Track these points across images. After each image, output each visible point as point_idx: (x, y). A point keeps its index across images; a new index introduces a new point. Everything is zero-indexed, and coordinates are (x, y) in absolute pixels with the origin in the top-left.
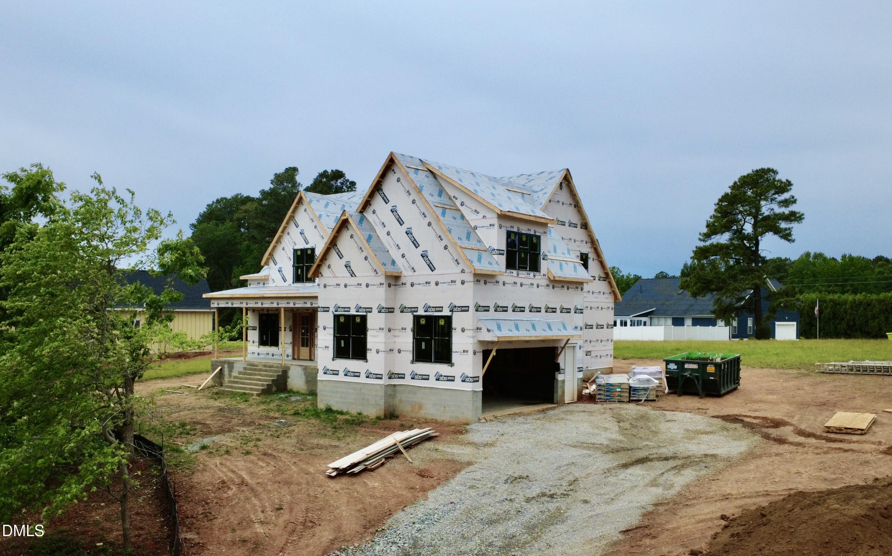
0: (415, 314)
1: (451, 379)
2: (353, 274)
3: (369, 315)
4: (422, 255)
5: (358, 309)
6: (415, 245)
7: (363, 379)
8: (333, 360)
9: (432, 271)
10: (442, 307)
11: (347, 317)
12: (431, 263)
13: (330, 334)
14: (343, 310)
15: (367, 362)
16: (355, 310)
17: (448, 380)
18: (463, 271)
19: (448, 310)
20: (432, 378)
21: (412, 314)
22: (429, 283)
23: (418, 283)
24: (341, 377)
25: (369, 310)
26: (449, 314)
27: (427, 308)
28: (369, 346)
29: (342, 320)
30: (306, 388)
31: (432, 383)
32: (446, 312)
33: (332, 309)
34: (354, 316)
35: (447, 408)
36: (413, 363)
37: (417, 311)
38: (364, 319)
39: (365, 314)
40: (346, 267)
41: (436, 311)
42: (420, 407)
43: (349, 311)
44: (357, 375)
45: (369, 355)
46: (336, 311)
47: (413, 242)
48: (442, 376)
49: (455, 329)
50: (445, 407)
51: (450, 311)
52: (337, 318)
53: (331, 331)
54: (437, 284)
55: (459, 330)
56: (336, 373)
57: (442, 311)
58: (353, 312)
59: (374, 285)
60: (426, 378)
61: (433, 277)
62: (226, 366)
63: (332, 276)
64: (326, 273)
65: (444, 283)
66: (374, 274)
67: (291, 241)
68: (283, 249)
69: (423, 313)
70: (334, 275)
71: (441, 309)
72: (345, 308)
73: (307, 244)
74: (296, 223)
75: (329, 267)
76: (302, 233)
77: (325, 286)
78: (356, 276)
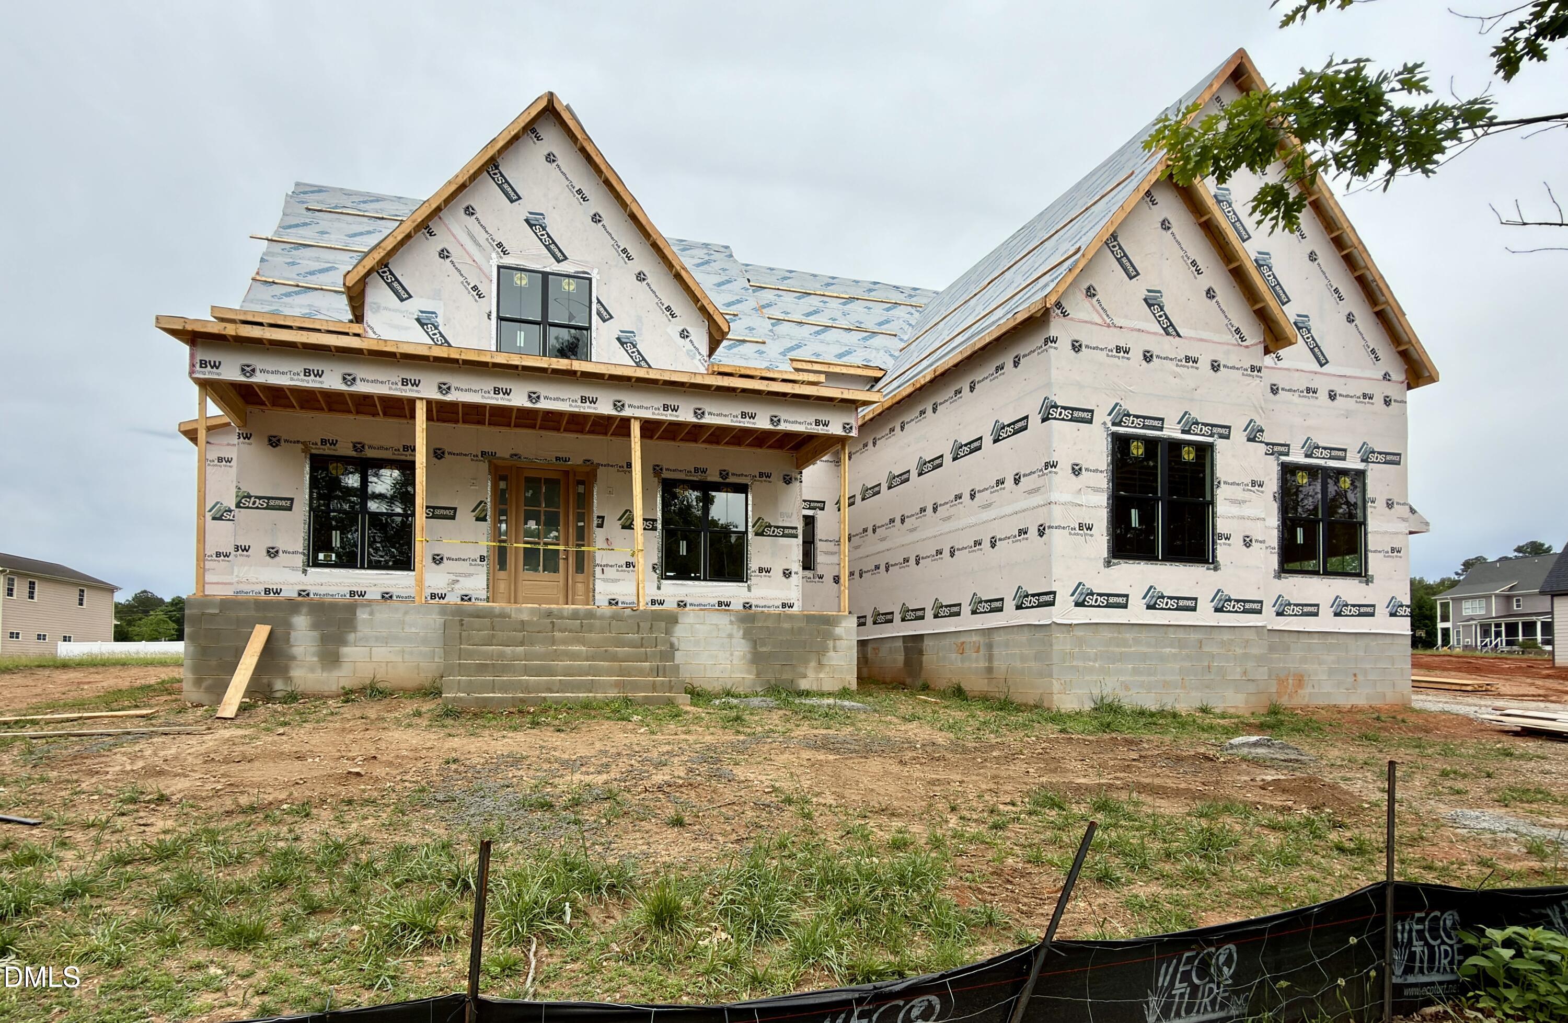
0: (1284, 458)
1: (1366, 611)
2: (1170, 329)
3: (1220, 444)
4: (1296, 324)
5: (1189, 425)
6: (1278, 296)
7: (1205, 615)
8: (1108, 564)
9: (1322, 365)
10: (1345, 450)
11: (1151, 444)
12: (1317, 347)
13: (1096, 490)
14: (1138, 422)
15: (1216, 569)
16: (1179, 426)
17: (1360, 615)
18: (1386, 377)
19: (1358, 457)
20: (1326, 611)
21: (1278, 459)
22: (1315, 392)
23: (1288, 388)
24: (1137, 613)
25: (1221, 431)
26: (1361, 466)
27: (1311, 449)
28: (1222, 526)
29: (1137, 450)
30: (750, 675)
31: (1326, 622)
32: (1353, 463)
33: (1102, 417)
34: (1176, 444)
35: (1360, 678)
36: (1279, 577)
37: (1287, 454)
38: (1204, 451)
39: (1210, 440)
40: (1150, 306)
41: (1332, 458)
42: (1300, 681)
43: (1160, 429)
44: (1188, 605)
45: (1222, 551)
46: (1114, 424)
47: (1273, 288)
48: (1347, 605)
49: (1373, 502)
50: (1355, 675)
51: (1362, 461)
52: (1120, 444)
53: (1103, 481)
54: (1332, 396)
55: (1381, 503)
56: (1119, 601)
57: (1343, 459)
58: (1172, 431)
60: (1311, 610)
61: (1323, 380)
62: (301, 622)
63: (1100, 321)
64: (1080, 308)
65: (1347, 396)
66: (1234, 339)
67: (482, 237)
68: (444, 254)
69: (1301, 459)
70: (1108, 321)
71: (1340, 453)
72: (1145, 418)
73: (558, 261)
74: (506, 186)
75: (1090, 292)
76: (534, 223)
77: (1076, 347)
78: (1179, 335)
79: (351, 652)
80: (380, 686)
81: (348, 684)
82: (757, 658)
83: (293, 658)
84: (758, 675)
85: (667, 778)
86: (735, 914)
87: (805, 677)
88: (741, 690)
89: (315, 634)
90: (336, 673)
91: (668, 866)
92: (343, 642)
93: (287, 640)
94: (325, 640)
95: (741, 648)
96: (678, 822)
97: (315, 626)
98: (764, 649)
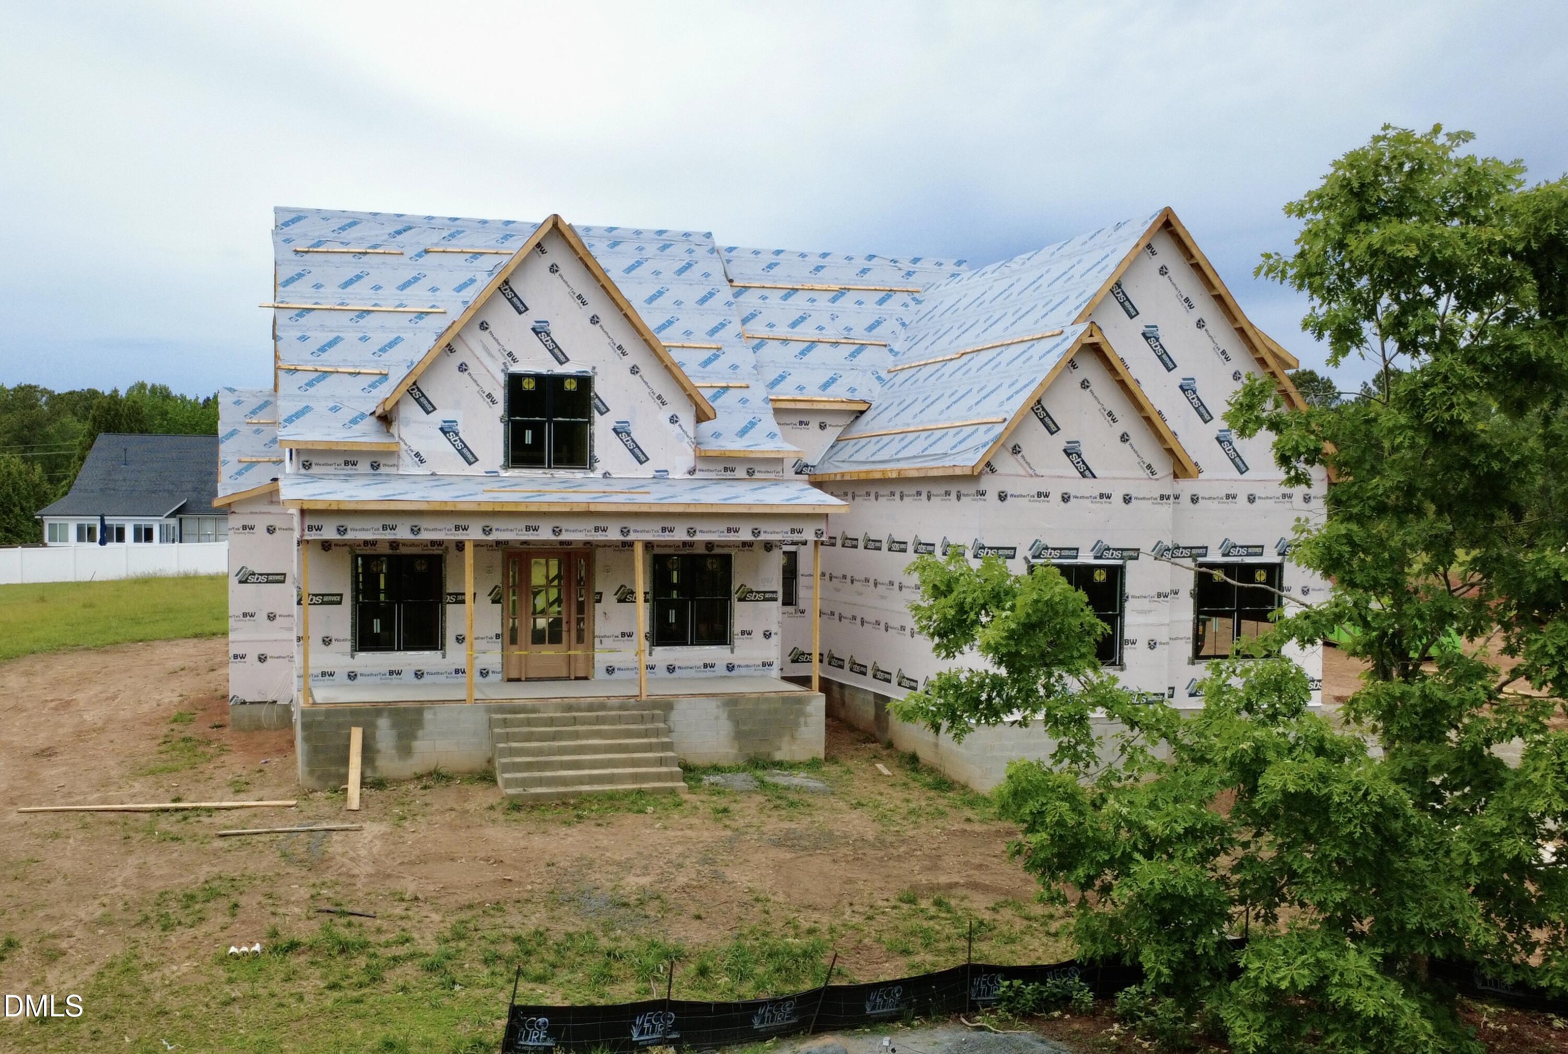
0: (1201, 559)
2: (1086, 472)
3: (1130, 565)
4: (1218, 439)
5: (1101, 550)
6: (1201, 416)
10: (1262, 547)
11: (1070, 570)
12: (1238, 455)
14: (1057, 553)
15: (1123, 668)
16: (1092, 554)
19: (1275, 551)
21: (1195, 560)
22: (1234, 497)
23: (1208, 496)
25: (1134, 554)
26: (1277, 560)
27: (1229, 549)
28: (1129, 634)
30: (733, 751)
32: (1270, 557)
33: (1023, 552)
34: (1091, 568)
36: (1193, 664)
37: (1205, 555)
38: (1116, 574)
39: (1120, 562)
40: (1069, 455)
41: (1248, 555)
43: (1076, 557)
45: (1129, 654)
46: (1034, 557)
47: (1196, 409)
49: (1289, 589)
51: (1279, 554)
54: (1251, 499)
55: (1296, 590)
57: (1261, 554)
58: (1086, 559)
59: (1144, 498)
61: (1242, 486)
62: (383, 723)
63: (1022, 472)
64: (1007, 465)
65: (1267, 498)
66: (1144, 474)
67: (494, 348)
68: (463, 368)
69: (1220, 559)
70: (1031, 472)
71: (1259, 549)
72: (1061, 549)
73: (561, 363)
74: (515, 300)
75: (1016, 450)
76: (540, 331)
77: (1002, 497)
78: (1094, 477)
79: (420, 745)
80: (443, 771)
81: (419, 770)
82: (739, 736)
83: (378, 751)
84: (740, 749)
85: (685, 880)
86: (731, 970)
87: (779, 749)
88: (724, 763)
89: (394, 732)
90: (410, 762)
91: (699, 945)
92: (415, 738)
93: (374, 738)
94: (400, 737)
95: (725, 727)
96: (698, 917)
97: (394, 726)
98: (745, 728)
